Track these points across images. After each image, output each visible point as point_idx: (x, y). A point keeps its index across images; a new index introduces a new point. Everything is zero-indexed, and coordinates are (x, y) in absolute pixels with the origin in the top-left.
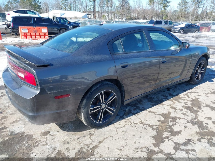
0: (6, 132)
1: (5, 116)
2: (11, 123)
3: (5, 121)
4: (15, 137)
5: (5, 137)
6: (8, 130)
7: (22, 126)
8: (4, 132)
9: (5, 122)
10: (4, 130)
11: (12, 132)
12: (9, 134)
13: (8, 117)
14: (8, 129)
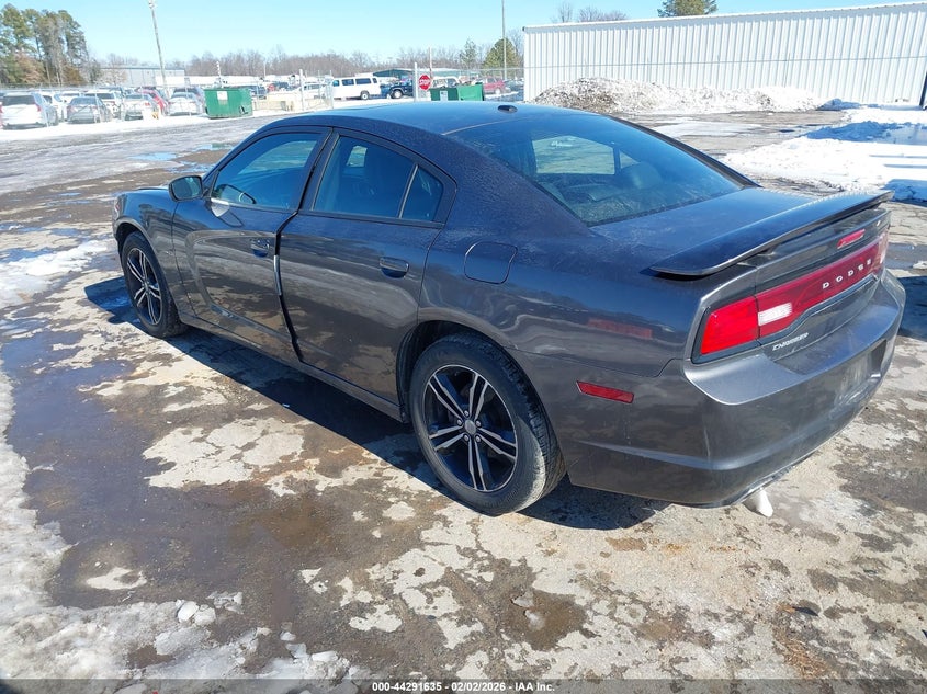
0: (882, 528)
1: (813, 581)
2: (834, 540)
3: (837, 567)
4: (879, 496)
5: (899, 516)
6: (869, 526)
7: (820, 505)
8: (889, 532)
9: (844, 559)
10: (882, 534)
11: (868, 513)
12: (880, 514)
13: (810, 572)
14: (868, 530)
